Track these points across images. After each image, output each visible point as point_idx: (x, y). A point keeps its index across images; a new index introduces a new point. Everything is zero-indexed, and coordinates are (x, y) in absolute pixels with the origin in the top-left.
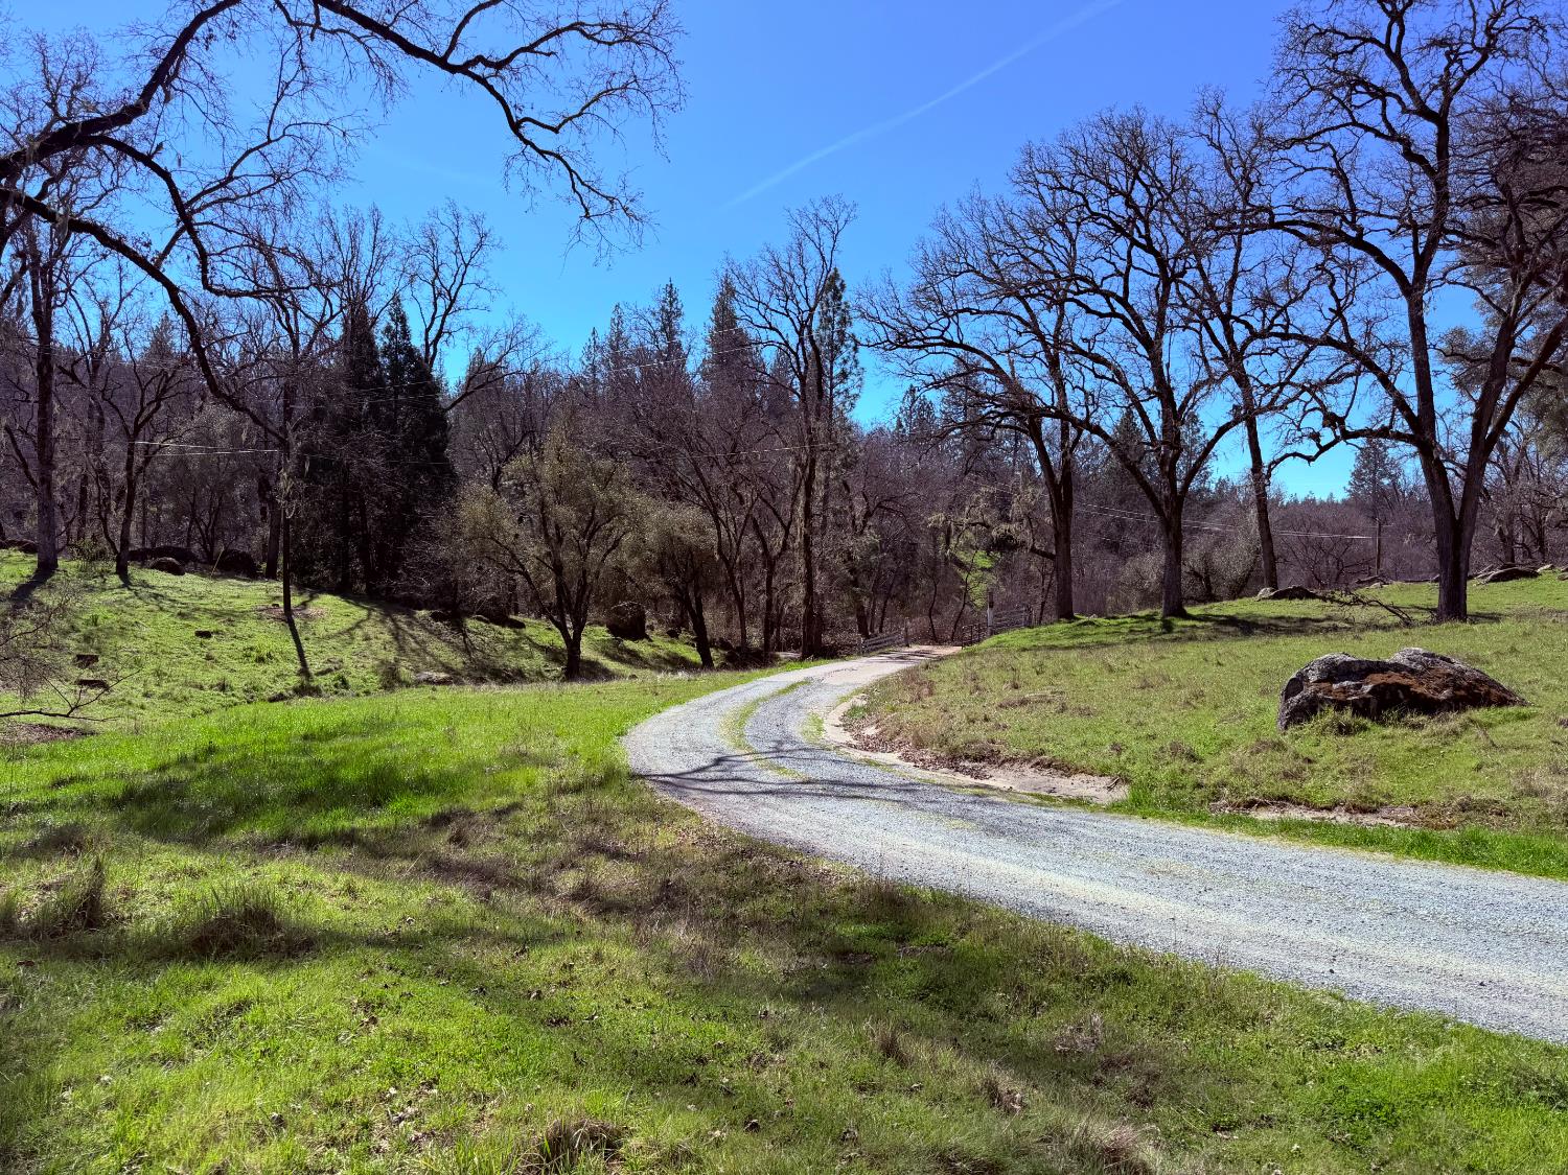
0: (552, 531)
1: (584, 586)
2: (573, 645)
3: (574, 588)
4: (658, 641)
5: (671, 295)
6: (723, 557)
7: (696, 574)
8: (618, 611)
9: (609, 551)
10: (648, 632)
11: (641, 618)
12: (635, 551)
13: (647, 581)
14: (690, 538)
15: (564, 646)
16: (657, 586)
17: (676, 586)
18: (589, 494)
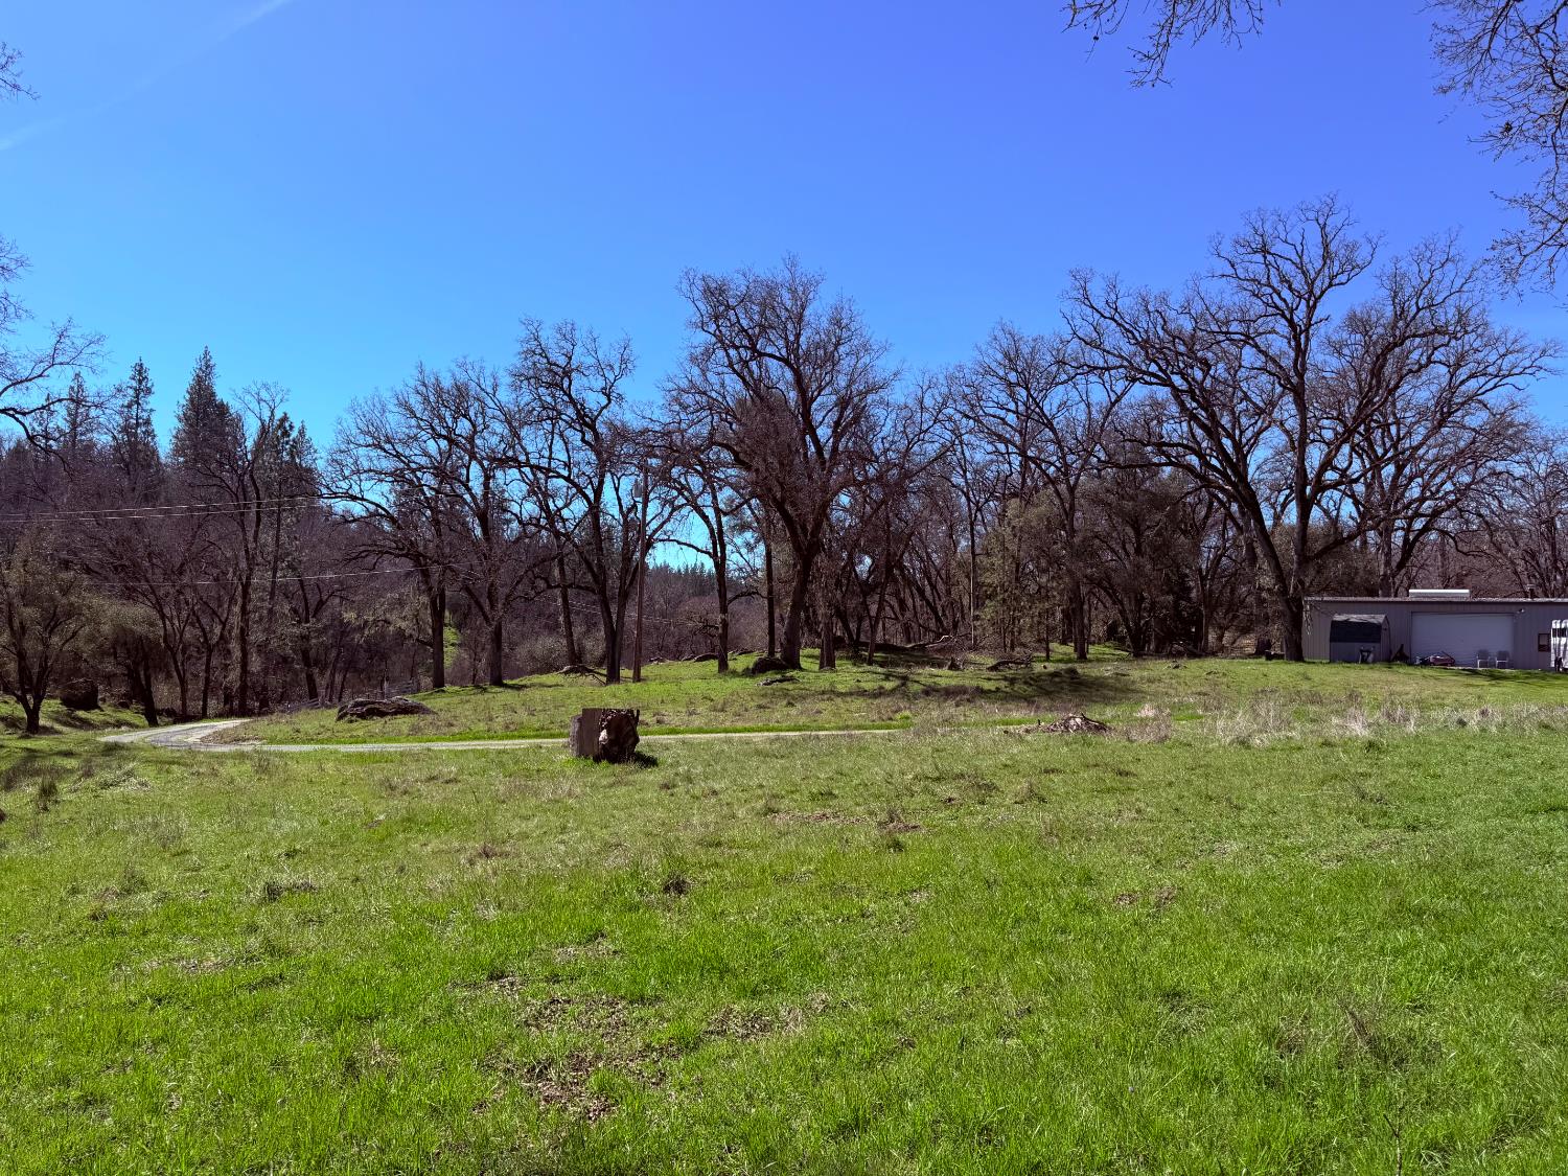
0: (16, 624)
1: (44, 669)
2: (33, 714)
3: (36, 670)
4: (108, 710)
5: (140, 374)
6: (168, 646)
7: (146, 657)
8: (72, 687)
9: (67, 641)
10: (100, 703)
11: (95, 692)
12: (91, 639)
13: (101, 662)
14: (140, 629)
15: (25, 716)
16: (109, 666)
17: (128, 667)
18: (52, 599)
